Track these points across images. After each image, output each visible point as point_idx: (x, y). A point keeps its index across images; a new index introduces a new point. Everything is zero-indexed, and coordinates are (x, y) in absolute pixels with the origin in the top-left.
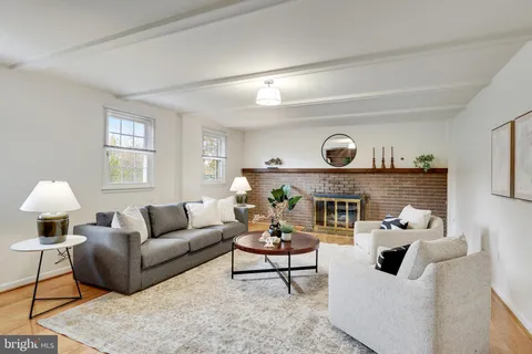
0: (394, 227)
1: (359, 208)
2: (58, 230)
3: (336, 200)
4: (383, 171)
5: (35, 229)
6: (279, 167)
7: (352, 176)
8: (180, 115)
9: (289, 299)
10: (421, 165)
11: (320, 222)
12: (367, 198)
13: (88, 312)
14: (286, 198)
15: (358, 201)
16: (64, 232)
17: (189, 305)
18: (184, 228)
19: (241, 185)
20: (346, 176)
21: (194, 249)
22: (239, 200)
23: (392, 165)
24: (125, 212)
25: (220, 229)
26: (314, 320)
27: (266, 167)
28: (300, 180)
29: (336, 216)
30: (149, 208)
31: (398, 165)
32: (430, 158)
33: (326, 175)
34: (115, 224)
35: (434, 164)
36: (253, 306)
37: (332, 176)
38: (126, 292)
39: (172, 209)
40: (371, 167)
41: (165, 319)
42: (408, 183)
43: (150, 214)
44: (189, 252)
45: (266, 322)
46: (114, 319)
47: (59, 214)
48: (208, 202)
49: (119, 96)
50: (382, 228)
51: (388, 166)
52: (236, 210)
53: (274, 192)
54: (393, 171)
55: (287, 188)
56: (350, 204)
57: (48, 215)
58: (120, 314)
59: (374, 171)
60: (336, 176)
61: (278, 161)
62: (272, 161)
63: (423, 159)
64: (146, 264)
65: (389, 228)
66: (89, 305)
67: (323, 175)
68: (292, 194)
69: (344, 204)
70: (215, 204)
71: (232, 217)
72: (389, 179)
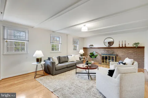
0: (121, 64)
1: (114, 58)
2: (40, 60)
3: (108, 56)
4: (122, 48)
5: (36, 60)
6: (92, 47)
7: (113, 49)
8: (67, 35)
9: (88, 81)
10: (135, 46)
11: (103, 62)
12: (117, 55)
13: (45, 78)
14: (94, 55)
15: (114, 56)
16: (41, 61)
17: (65, 79)
18: (67, 62)
19: (82, 52)
20: (111, 49)
21: (68, 67)
22: (81, 55)
23: (125, 46)
24: (53, 58)
25: (75, 62)
26: (93, 87)
27: (89, 47)
28: (98, 51)
29: (108, 60)
30: (59, 57)
31: (127, 46)
32: (138, 43)
33: (105, 49)
34: (51, 60)
35: (139, 45)
36: (78, 81)
37: (107, 49)
38: (53, 75)
39: (65, 57)
40: (118, 46)
41: (58, 82)
42: (131, 51)
43: (59, 58)
44: (67, 67)
45: (80, 85)
46: (49, 80)
47: (40, 57)
48: (73, 55)
49: (53, 32)
50: (118, 64)
51: (124, 46)
52: (80, 58)
53: (91, 53)
54: (125, 47)
55: (94, 53)
56: (112, 57)
57: (38, 57)
58: (50, 79)
59: (119, 48)
60: (108, 49)
61: (92, 45)
62: (91, 45)
63: (136, 44)
64: (57, 69)
65: (120, 64)
66: (45, 77)
67: (104, 49)
68: (95, 54)
69: (110, 57)
70: (75, 56)
71: (79, 59)
72: (124, 50)
